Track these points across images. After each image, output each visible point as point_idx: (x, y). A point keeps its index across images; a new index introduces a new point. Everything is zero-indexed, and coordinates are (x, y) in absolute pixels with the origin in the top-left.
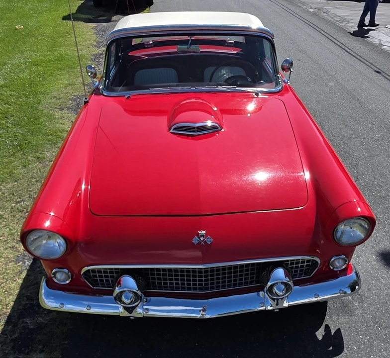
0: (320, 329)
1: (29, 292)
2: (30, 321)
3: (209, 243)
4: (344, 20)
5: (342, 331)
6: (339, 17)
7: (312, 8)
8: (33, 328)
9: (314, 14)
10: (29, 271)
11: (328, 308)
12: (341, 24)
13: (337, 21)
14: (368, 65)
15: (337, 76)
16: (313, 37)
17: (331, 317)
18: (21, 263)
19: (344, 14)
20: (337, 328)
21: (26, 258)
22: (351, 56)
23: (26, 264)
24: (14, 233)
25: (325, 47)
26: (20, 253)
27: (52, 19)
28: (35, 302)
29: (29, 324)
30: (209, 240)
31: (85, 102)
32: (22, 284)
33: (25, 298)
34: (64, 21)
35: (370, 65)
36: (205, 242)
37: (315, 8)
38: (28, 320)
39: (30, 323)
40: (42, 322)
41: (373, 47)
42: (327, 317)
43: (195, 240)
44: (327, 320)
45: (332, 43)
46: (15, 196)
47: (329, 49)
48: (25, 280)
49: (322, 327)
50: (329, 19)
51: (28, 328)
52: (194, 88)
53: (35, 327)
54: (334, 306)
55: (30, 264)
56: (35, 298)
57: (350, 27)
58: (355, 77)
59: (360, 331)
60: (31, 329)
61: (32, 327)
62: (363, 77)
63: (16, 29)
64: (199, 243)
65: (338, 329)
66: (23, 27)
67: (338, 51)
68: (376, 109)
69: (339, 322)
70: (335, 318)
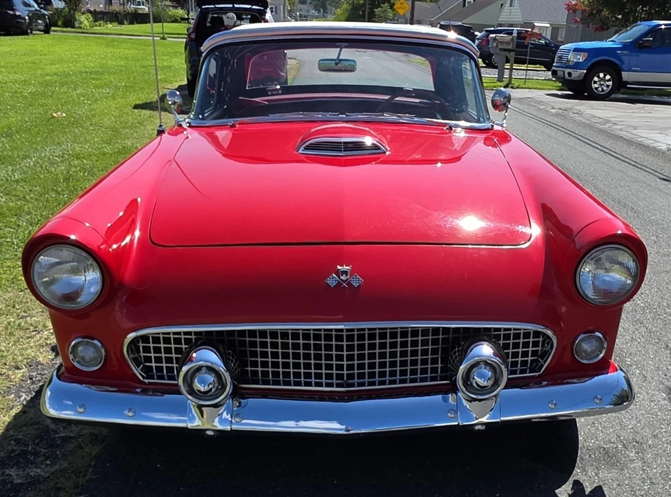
0: (563, 486)
1: (21, 434)
2: (16, 473)
3: (356, 285)
4: (609, 121)
5: (605, 489)
6: (600, 118)
7: (553, 108)
8: (20, 483)
9: (557, 115)
10: (25, 406)
11: (578, 458)
12: (603, 126)
13: (596, 123)
14: (648, 172)
15: (597, 182)
16: (555, 138)
17: (584, 470)
18: (13, 396)
19: (608, 116)
20: (595, 485)
21: (23, 390)
22: (620, 161)
23: (22, 399)
24: (7, 356)
25: (576, 149)
26: (14, 383)
27: (116, 108)
28: (30, 448)
29: (15, 477)
30: (357, 281)
31: (158, 131)
32: (9, 423)
33: (13, 442)
34: (136, 110)
35: (653, 172)
36: (349, 284)
37: (560, 109)
38: (13, 472)
39: (17, 475)
40: (40, 475)
41: (657, 153)
42: (577, 470)
43: (332, 281)
44: (577, 474)
45: (588, 146)
46: (18, 309)
47: (581, 152)
48: (16, 417)
49: (567, 484)
50: (583, 120)
51: (11, 483)
52: (345, 116)
53: (25, 482)
54: (590, 456)
55: (29, 398)
56: (31, 443)
57: (618, 129)
58: (627, 184)
59: (639, 490)
60: (17, 484)
61: (19, 481)
62: (641, 185)
63: (54, 117)
64: (339, 284)
65: (596, 487)
66: (64, 115)
67: (598, 155)
68: (663, 220)
69: (599, 477)
70: (591, 473)
